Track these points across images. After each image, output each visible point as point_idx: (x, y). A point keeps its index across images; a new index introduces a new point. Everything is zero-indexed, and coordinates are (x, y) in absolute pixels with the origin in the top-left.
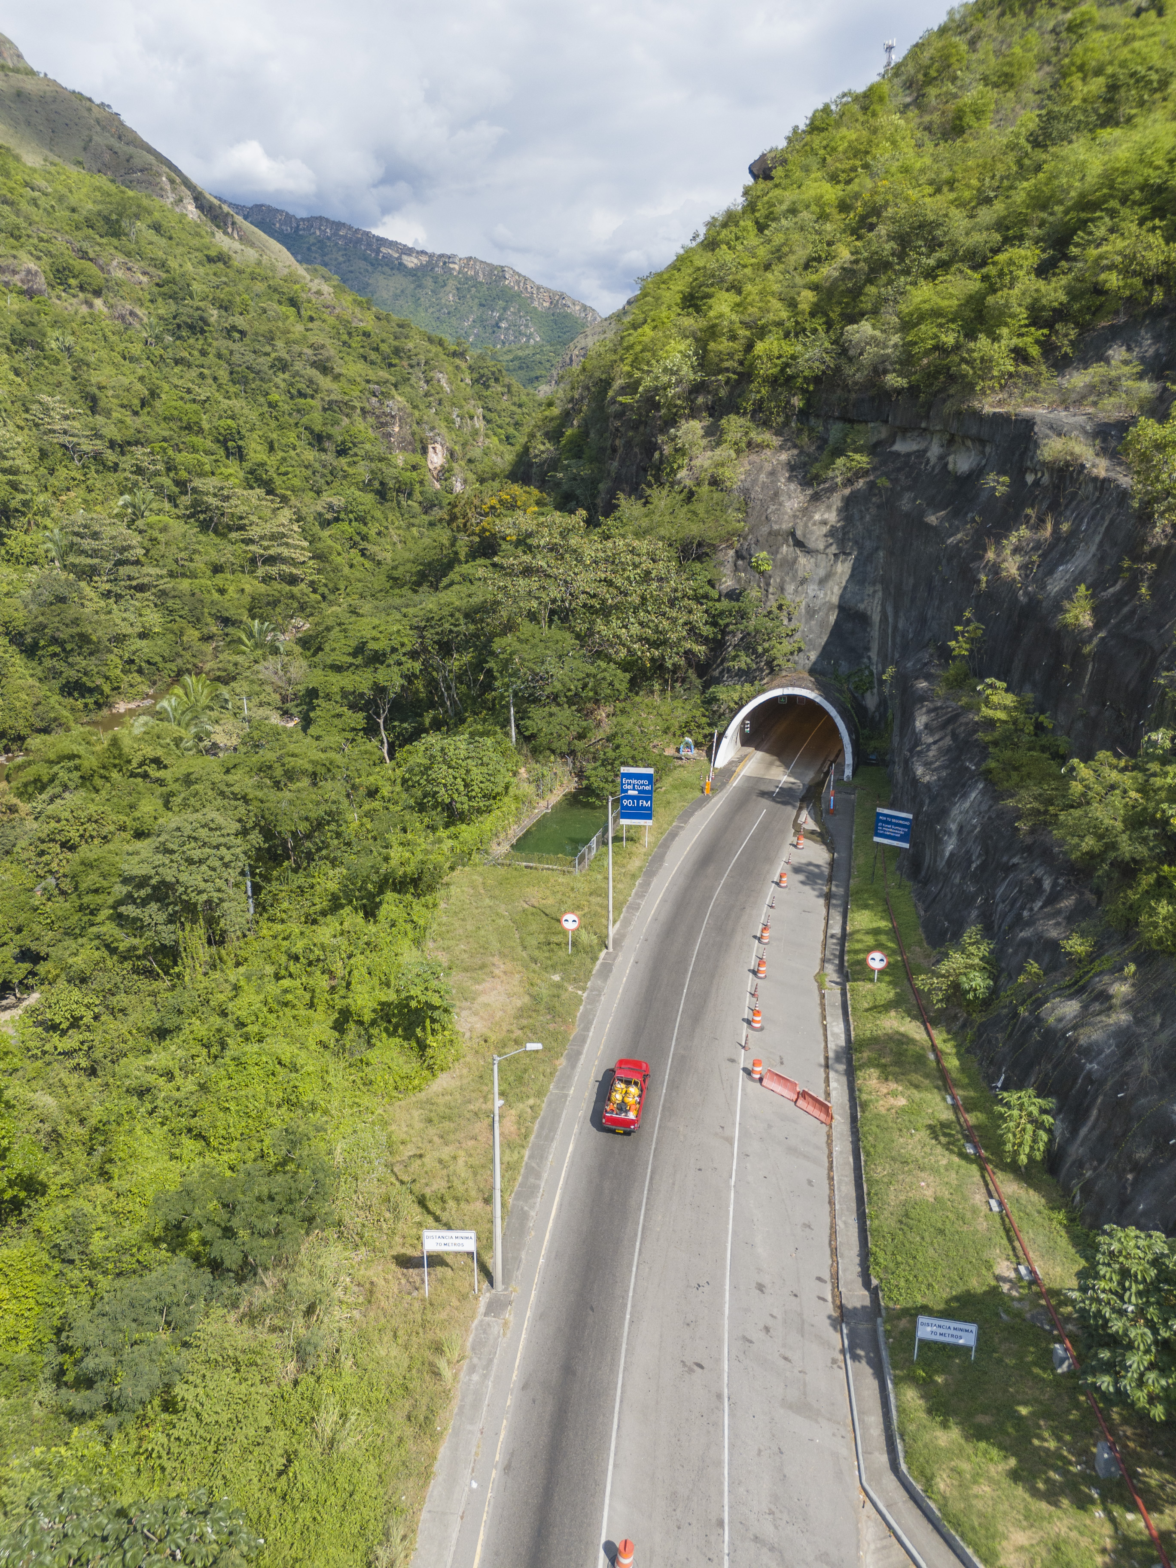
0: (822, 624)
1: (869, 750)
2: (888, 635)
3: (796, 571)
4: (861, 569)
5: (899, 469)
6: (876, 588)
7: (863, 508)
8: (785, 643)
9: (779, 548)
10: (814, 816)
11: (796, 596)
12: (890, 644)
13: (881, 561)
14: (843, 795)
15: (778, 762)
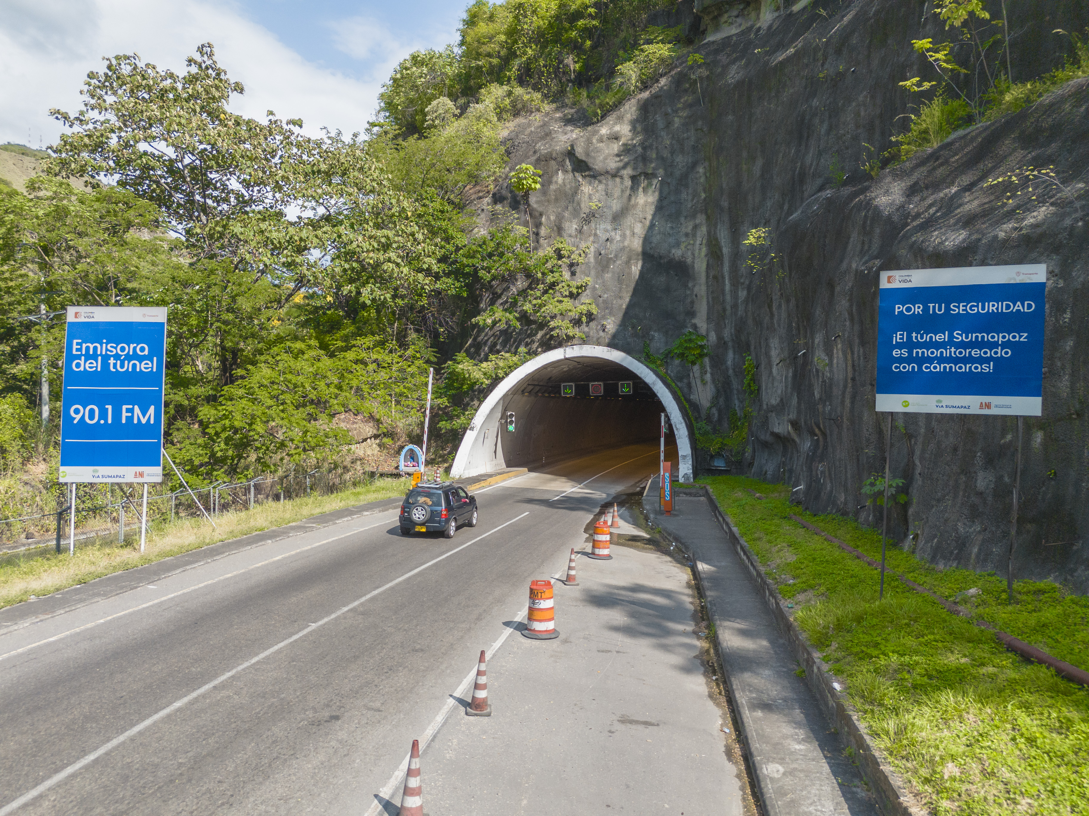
0: (620, 279)
1: (713, 449)
2: (723, 277)
3: (579, 204)
4: (672, 199)
5: (717, 52)
6: (698, 221)
7: (670, 110)
8: (568, 304)
9: (552, 177)
10: (631, 520)
11: (581, 239)
12: (728, 287)
13: (702, 180)
14: (683, 497)
15: (563, 479)
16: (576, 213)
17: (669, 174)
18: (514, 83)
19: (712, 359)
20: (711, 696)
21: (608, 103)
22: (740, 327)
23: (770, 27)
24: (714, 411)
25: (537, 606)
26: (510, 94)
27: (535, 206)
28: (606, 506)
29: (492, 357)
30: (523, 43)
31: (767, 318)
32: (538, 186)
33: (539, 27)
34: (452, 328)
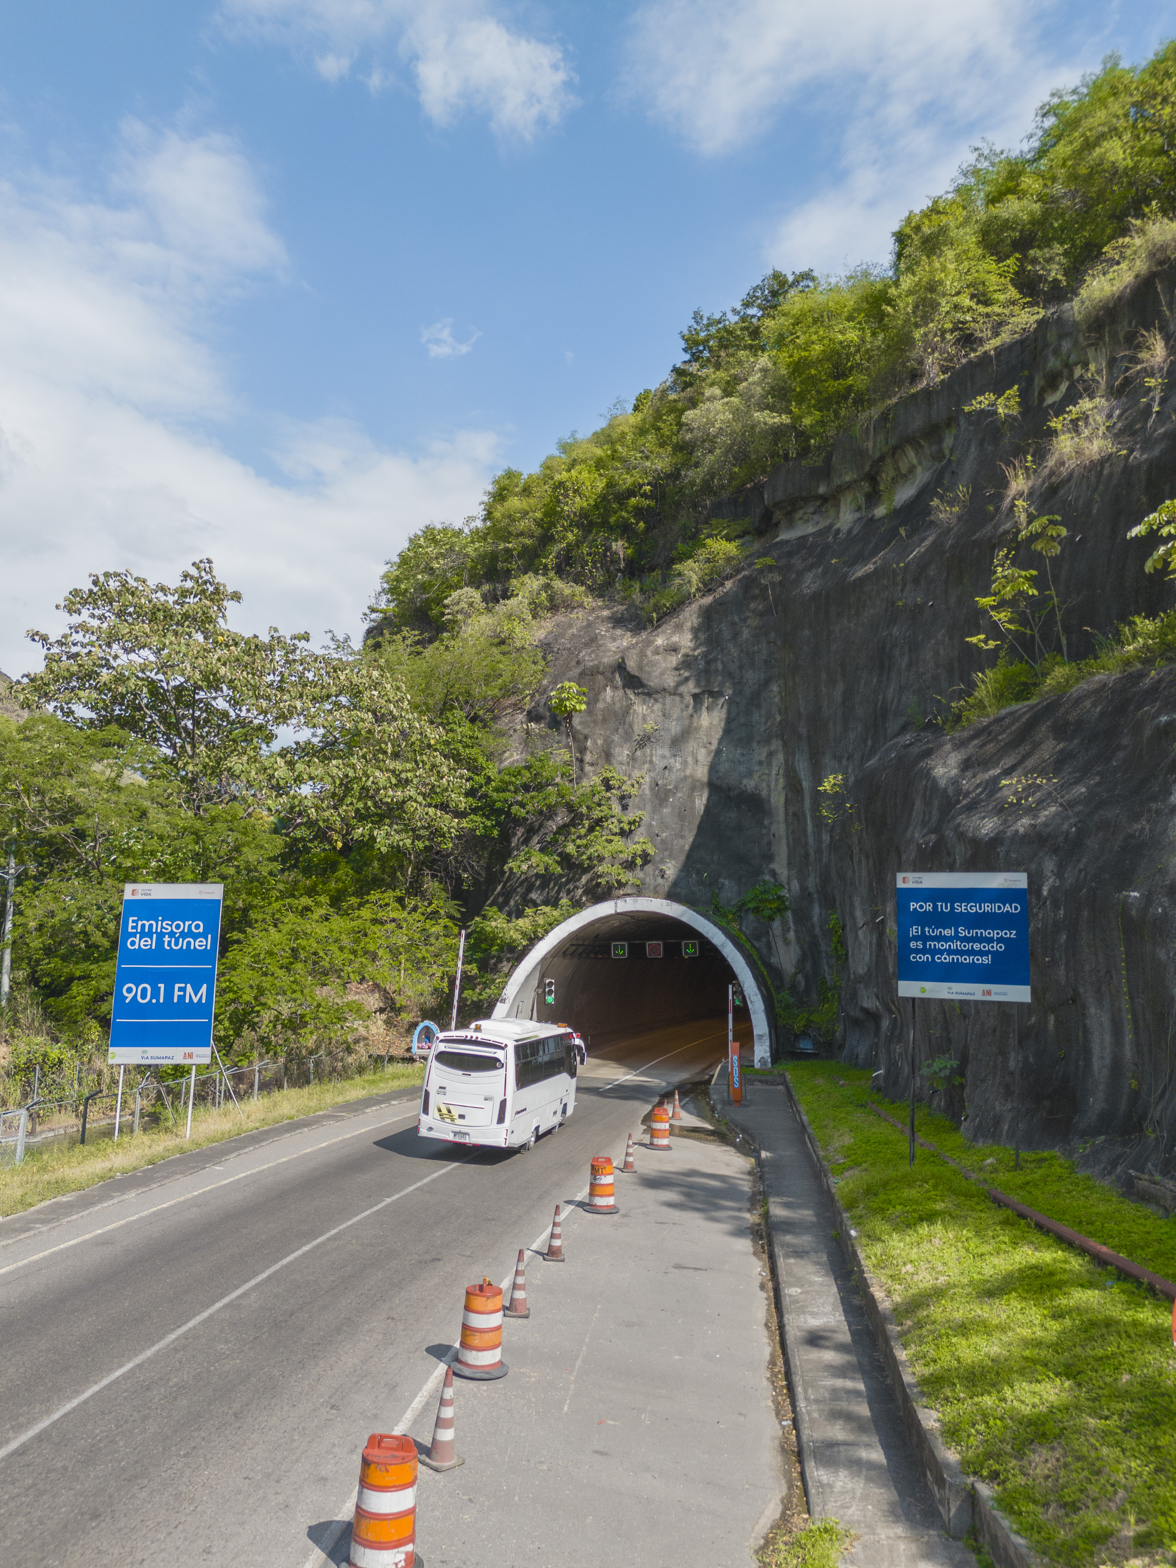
0: (682, 814)
1: (798, 1025)
2: (804, 815)
3: (631, 726)
4: (742, 720)
5: (790, 554)
6: (773, 748)
7: (736, 619)
8: (618, 843)
9: (599, 693)
10: (695, 1111)
11: (633, 767)
12: (810, 828)
13: (777, 700)
14: (758, 1086)
15: (613, 1064)
16: (628, 736)
17: (737, 693)
18: (552, 574)
19: (795, 912)
20: (755, 1254)
21: (665, 605)
22: (825, 880)
23: (850, 531)
24: (800, 977)
25: (598, 1182)
26: (547, 587)
27: (579, 728)
28: (667, 1096)
29: (529, 911)
30: (563, 526)
31: (850, 872)
32: (584, 707)
33: (582, 508)
34: (479, 874)
